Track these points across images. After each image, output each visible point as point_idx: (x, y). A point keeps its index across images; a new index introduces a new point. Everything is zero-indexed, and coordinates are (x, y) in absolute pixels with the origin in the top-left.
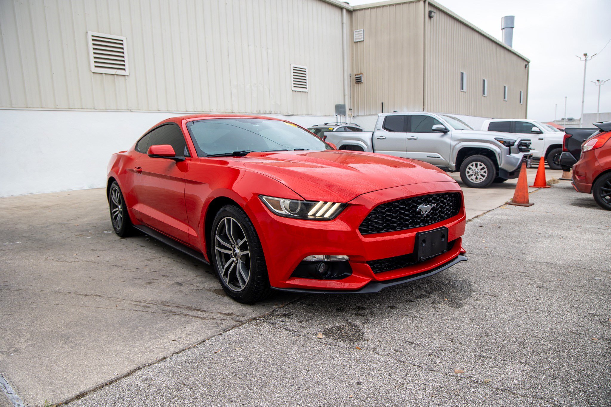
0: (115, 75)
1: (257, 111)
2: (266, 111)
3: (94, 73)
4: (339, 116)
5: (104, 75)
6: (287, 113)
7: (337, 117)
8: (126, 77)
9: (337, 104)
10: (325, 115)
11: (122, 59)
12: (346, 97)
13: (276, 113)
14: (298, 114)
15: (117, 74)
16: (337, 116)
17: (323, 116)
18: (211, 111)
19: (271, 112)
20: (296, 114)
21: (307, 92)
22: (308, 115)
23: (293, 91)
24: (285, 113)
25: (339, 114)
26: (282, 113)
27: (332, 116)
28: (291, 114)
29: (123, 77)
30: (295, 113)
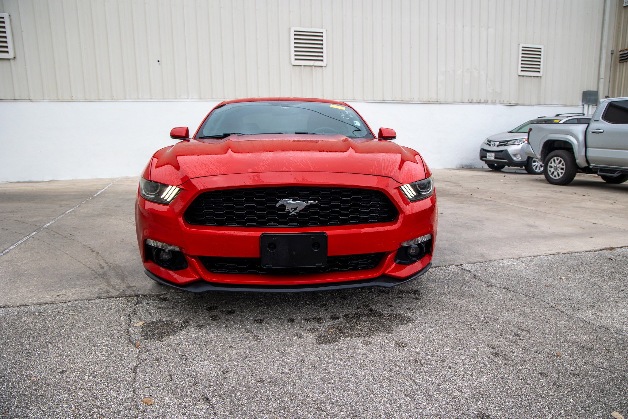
0: (313, 67)
1: (468, 100)
2: (480, 100)
3: (294, 65)
4: (586, 107)
5: (303, 67)
6: (509, 102)
7: (583, 107)
8: (324, 67)
9: (585, 90)
10: (566, 105)
11: (321, 50)
12: (602, 81)
13: (494, 102)
14: (524, 104)
15: (315, 65)
16: (583, 105)
17: (561, 106)
18: (412, 100)
19: (488, 101)
20: (522, 103)
21: (541, 77)
22: (539, 104)
23: (519, 76)
24: (506, 102)
25: (586, 104)
26: (502, 102)
27: (576, 106)
28: (515, 104)
29: (320, 68)
30: (520, 103)
